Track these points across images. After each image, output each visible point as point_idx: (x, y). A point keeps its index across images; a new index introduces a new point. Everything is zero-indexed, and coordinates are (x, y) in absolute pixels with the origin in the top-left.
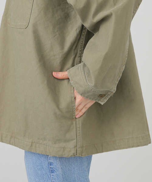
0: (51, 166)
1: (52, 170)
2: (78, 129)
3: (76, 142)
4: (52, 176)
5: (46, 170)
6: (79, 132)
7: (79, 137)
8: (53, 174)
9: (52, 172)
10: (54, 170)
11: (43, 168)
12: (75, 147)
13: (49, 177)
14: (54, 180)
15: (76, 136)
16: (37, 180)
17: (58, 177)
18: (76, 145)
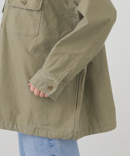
0: (51, 142)
1: (52, 145)
2: (76, 118)
3: (74, 129)
4: (52, 149)
5: (46, 145)
6: (77, 121)
7: (76, 125)
8: (52, 148)
9: (52, 146)
10: (54, 145)
11: (43, 144)
12: (72, 132)
13: (48, 151)
14: (53, 153)
15: (74, 123)
16: (37, 154)
17: (57, 150)
18: (73, 131)
